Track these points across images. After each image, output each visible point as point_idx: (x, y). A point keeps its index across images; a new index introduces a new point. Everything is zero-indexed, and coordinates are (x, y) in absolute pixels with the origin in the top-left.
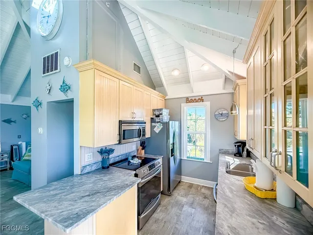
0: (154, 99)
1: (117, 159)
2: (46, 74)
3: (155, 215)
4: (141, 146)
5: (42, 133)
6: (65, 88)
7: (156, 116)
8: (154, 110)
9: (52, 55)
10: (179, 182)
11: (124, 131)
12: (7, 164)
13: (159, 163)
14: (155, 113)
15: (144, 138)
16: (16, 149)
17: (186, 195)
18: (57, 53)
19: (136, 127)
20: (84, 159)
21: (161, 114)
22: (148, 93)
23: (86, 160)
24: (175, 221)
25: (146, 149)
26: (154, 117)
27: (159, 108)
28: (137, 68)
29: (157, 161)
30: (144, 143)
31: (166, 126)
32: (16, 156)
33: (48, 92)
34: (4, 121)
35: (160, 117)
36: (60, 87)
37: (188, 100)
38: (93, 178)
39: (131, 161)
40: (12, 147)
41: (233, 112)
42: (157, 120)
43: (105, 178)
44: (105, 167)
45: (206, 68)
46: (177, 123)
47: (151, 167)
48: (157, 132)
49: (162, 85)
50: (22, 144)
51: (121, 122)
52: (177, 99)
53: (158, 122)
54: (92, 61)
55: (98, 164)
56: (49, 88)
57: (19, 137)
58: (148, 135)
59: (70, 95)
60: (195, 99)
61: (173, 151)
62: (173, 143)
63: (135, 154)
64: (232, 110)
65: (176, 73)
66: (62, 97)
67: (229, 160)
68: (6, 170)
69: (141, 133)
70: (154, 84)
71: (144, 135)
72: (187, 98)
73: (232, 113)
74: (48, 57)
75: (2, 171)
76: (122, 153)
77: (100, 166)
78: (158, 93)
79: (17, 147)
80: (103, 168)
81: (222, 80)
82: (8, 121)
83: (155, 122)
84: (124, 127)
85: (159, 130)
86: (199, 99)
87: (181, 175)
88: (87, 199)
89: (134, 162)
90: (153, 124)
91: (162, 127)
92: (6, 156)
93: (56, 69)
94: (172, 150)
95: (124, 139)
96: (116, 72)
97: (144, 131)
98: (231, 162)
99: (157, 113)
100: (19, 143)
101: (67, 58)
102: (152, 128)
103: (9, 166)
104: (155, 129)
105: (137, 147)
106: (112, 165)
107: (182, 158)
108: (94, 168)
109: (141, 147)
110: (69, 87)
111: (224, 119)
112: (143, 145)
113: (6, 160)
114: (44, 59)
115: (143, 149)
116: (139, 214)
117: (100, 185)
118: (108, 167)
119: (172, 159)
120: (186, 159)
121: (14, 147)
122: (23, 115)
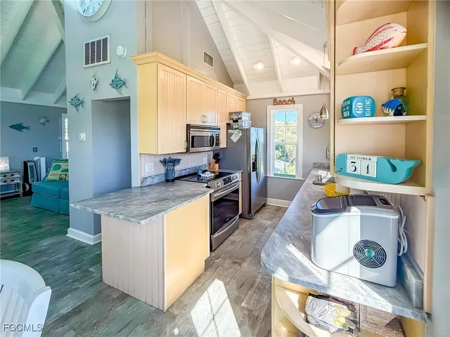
0: (231, 100)
1: (184, 173)
2: (90, 65)
3: (231, 238)
4: (214, 158)
5: (84, 139)
6: (118, 83)
7: (234, 121)
8: (231, 114)
9: (99, 42)
10: (264, 205)
11: (193, 137)
12: (18, 188)
13: (237, 178)
14: (232, 117)
15: (217, 148)
16: (32, 167)
17: (271, 219)
18: (105, 40)
19: (208, 134)
20: (144, 169)
21: (241, 119)
22: (223, 92)
23: (147, 171)
24: (255, 242)
25: (220, 162)
26: (231, 122)
27: (238, 111)
28: (209, 59)
29: (234, 175)
30: (219, 155)
31: (246, 133)
32: (33, 176)
33: (93, 88)
34: (12, 127)
35: (239, 123)
36: (111, 82)
37: (276, 102)
38: (158, 189)
39: (202, 175)
40: (25, 164)
41: (323, 116)
42: (235, 126)
43: (171, 189)
44: (169, 180)
45: (297, 62)
46: (261, 131)
47: (226, 182)
48: (235, 141)
49: (241, 82)
50: (39, 160)
51: (189, 127)
52: (262, 101)
53: (236, 129)
54: (155, 54)
55: (160, 177)
56: (95, 82)
57: (35, 150)
58: (223, 144)
59: (124, 93)
60: (284, 101)
61: (255, 164)
62: (256, 155)
63: (207, 168)
64: (321, 114)
65: (260, 67)
66: (114, 94)
67: (321, 174)
68: (18, 196)
69: (214, 141)
70: (231, 79)
71: (218, 144)
72: (275, 99)
73: (321, 118)
74: (93, 43)
75: (2, 199)
76: (189, 166)
77: (163, 179)
78: (237, 92)
79: (33, 164)
80: (167, 181)
81: (316, 78)
82: (19, 127)
83: (232, 129)
84: (193, 133)
85: (238, 138)
86: (289, 100)
87: (266, 197)
88: (154, 204)
89: (206, 176)
90: (230, 131)
91: (241, 134)
92: (18, 176)
93: (105, 59)
94: (253, 163)
95: (193, 146)
96: (181, 65)
97: (218, 139)
98: (323, 176)
99: (235, 117)
100: (36, 159)
101: (120, 47)
102: (229, 136)
103: (21, 190)
104: (232, 138)
105: (209, 160)
106: (179, 178)
107: (268, 175)
108: (156, 181)
109: (214, 160)
110: (124, 83)
111: (319, 126)
112: (217, 157)
113: (18, 181)
114: (87, 45)
115: (216, 162)
116: (211, 234)
117: (166, 194)
118: (173, 180)
119: (253, 174)
120: (273, 176)
121: (29, 164)
122: (40, 119)
